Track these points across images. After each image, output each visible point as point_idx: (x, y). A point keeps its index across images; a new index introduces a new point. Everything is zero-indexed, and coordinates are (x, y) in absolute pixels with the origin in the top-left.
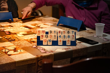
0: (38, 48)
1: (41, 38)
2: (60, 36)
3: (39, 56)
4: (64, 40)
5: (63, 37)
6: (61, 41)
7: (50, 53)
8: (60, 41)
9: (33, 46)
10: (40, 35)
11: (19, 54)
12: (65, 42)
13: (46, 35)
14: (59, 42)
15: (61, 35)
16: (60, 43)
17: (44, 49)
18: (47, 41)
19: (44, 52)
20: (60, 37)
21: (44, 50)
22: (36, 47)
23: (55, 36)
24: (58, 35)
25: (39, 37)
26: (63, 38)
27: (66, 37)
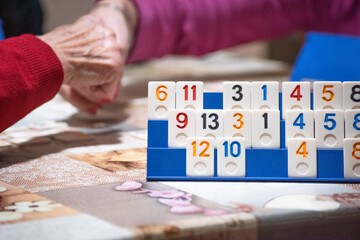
0: (154, 193)
1: (173, 129)
2: (299, 122)
3: (158, 230)
4: (331, 145)
5: (320, 123)
6: (304, 153)
7: (229, 213)
8: (302, 150)
9: (121, 183)
10: (168, 115)
11: (23, 220)
12: (338, 154)
13: (209, 112)
14: (293, 160)
15: (306, 110)
16: (302, 164)
17: (193, 197)
18: (211, 152)
19: (192, 208)
20: (302, 125)
21: (194, 199)
22: (143, 186)
23: (265, 116)
24: (286, 111)
25: (164, 124)
26: (321, 131)
27: (339, 124)
